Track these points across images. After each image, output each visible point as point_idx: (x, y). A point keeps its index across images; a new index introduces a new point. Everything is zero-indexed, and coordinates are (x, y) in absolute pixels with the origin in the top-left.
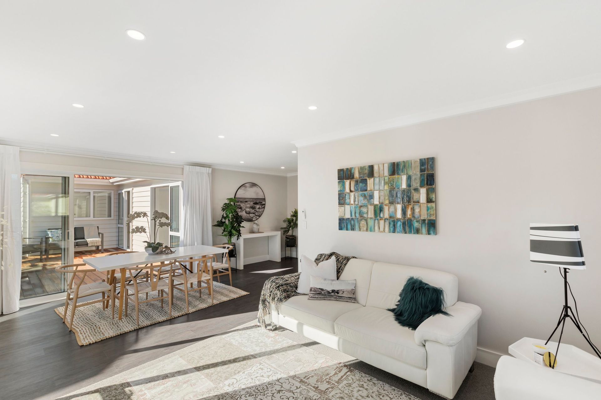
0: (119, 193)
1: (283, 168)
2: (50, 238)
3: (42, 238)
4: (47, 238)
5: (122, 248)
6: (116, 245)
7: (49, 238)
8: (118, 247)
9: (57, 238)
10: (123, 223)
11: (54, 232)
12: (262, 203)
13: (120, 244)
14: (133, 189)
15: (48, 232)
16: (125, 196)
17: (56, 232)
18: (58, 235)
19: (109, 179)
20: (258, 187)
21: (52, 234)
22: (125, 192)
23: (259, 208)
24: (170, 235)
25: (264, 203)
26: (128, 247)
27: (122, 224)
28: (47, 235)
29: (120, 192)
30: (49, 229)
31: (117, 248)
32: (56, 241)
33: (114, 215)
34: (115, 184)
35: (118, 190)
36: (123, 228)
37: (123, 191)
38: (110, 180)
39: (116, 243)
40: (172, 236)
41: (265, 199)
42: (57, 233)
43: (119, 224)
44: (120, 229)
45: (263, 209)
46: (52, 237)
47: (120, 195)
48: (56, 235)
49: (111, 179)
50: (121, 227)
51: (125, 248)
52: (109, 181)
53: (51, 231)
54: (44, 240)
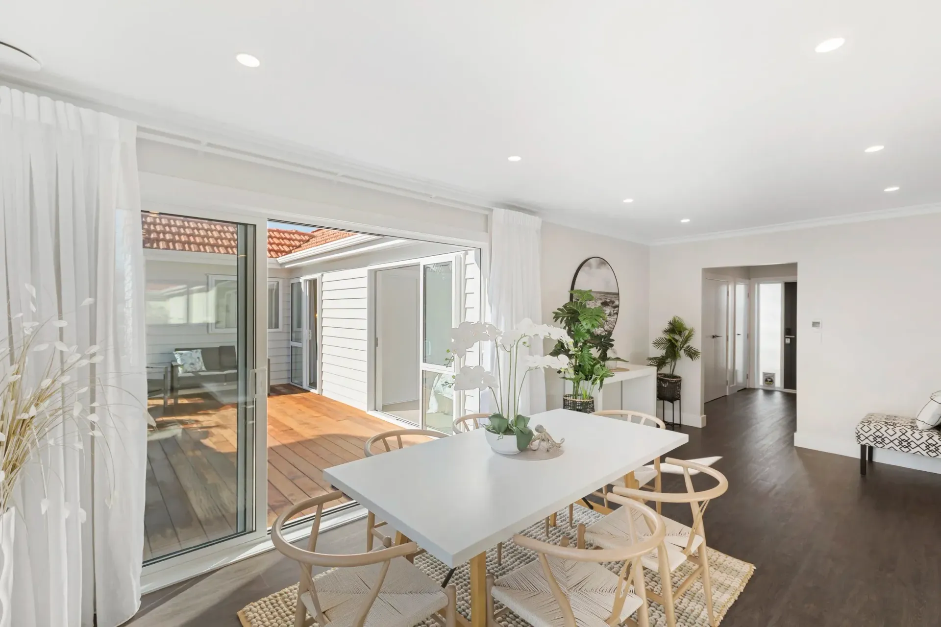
0: (292, 284)
1: (685, 221)
2: (179, 365)
3: (166, 368)
4: (173, 368)
5: (300, 387)
6: (286, 379)
7: (177, 366)
8: (291, 383)
9: (191, 366)
10: (301, 339)
11: (186, 355)
12: (613, 302)
13: (295, 377)
14: (322, 275)
15: (176, 355)
16: (305, 289)
17: (189, 355)
18: (193, 361)
19: (276, 258)
20: (608, 269)
21: (182, 360)
22: (305, 281)
23: (610, 315)
24: (423, 371)
25: (617, 303)
26: (313, 384)
27: (299, 340)
28: (174, 361)
29: (294, 281)
30: (177, 350)
31: (289, 384)
32: (189, 372)
33: (284, 325)
34: (286, 267)
35: (290, 279)
36: (301, 348)
37: (302, 280)
38: (278, 259)
39: (285, 375)
40: (425, 371)
41: (618, 294)
42: (191, 357)
43: (292, 340)
44: (293, 349)
45: (615, 317)
46: (183, 365)
47: (295, 289)
48: (190, 361)
49: (279, 257)
50: (296, 347)
51: (305, 385)
52: (277, 261)
53: (181, 354)
54: (169, 369)
